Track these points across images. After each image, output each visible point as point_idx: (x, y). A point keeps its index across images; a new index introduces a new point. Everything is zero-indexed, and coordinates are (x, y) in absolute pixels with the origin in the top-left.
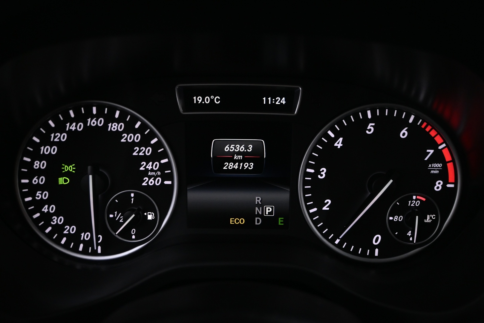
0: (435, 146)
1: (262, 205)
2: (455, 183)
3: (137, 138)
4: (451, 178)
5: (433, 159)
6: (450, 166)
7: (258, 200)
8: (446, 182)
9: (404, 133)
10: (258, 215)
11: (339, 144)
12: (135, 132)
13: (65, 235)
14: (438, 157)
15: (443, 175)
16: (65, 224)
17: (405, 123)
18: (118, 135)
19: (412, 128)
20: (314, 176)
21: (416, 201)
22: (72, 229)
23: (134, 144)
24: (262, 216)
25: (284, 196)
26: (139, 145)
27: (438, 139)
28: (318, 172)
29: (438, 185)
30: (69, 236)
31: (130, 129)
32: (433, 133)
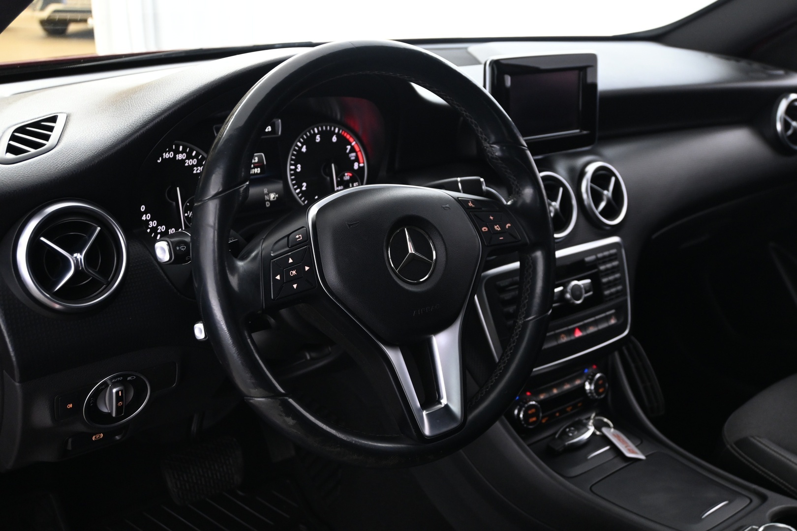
0: (350, 144)
1: (268, 194)
2: (364, 163)
3: (195, 162)
4: (361, 160)
5: (351, 151)
6: (359, 154)
7: (266, 191)
8: (359, 163)
9: (334, 139)
10: (267, 201)
11: (304, 149)
12: (193, 158)
13: (159, 233)
14: (353, 150)
15: (357, 160)
16: (158, 225)
17: (333, 133)
18: (183, 161)
19: (338, 135)
20: (295, 170)
21: (347, 176)
22: (162, 228)
23: (193, 166)
24: (269, 201)
25: (279, 186)
26: (197, 166)
27: (351, 140)
28: (296, 168)
29: (356, 166)
30: (161, 233)
31: (189, 157)
32: (348, 137)
